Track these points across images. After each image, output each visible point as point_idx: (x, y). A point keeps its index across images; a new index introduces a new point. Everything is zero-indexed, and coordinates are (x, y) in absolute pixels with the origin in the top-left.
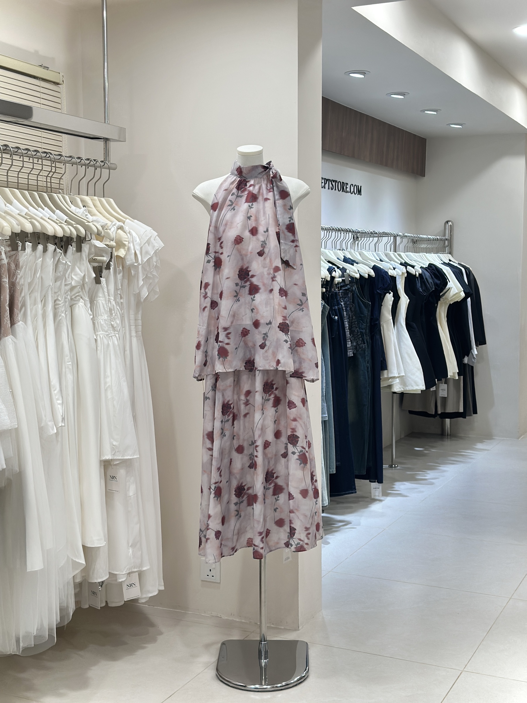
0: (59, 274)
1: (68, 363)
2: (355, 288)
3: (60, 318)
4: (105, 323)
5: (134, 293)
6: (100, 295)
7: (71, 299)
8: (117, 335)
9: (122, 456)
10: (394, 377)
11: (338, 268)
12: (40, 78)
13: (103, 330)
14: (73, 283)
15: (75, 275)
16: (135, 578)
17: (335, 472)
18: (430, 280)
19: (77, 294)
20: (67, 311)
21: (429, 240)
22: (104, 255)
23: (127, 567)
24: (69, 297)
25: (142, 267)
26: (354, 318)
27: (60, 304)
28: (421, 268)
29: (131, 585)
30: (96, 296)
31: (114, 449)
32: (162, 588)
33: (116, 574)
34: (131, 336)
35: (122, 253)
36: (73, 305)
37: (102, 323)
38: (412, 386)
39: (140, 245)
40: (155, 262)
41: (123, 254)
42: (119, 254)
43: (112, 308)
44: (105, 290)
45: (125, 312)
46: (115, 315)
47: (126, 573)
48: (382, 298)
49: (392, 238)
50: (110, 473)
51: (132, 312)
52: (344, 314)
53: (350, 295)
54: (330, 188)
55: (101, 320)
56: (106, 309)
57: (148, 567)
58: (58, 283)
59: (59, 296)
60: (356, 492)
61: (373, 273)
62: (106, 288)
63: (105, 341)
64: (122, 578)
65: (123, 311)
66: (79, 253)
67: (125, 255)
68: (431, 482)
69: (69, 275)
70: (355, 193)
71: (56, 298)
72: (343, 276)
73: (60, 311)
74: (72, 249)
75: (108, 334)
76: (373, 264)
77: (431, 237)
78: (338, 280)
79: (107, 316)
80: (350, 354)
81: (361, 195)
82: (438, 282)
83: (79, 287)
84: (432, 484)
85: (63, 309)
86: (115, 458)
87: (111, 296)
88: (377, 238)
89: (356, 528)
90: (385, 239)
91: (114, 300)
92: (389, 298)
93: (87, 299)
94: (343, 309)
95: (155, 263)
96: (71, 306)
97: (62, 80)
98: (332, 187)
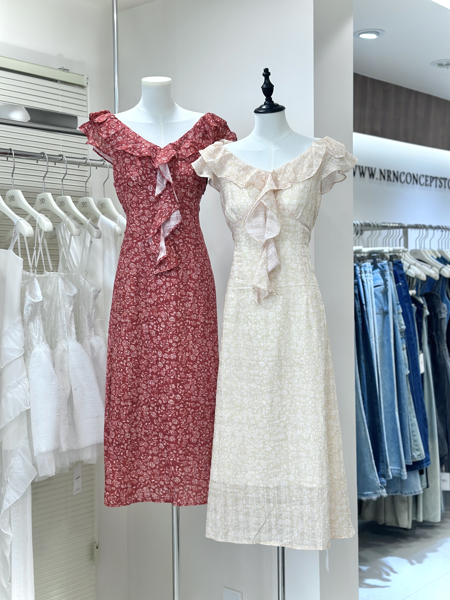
12: (59, 81)
54: (438, 186)
97: (86, 82)
98: (441, 185)
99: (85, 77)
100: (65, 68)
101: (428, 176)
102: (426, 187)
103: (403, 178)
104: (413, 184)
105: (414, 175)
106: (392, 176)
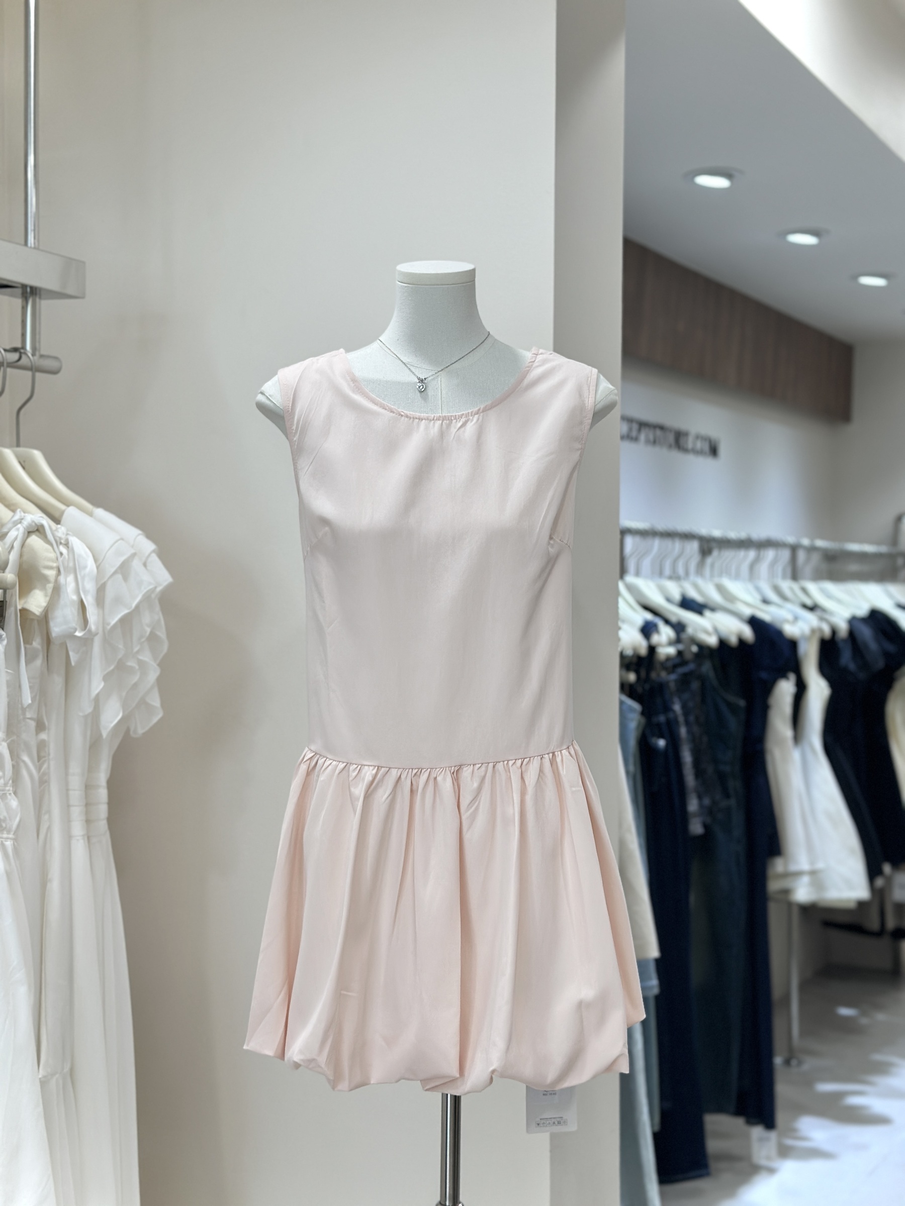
5: (82, 714)
10: (799, 874)
11: (667, 622)
18: (874, 646)
26: (705, 738)
28: (854, 617)
34: (68, 837)
35: (36, 602)
38: (839, 889)
39: (96, 579)
40: (147, 626)
41: (40, 607)
42: (28, 606)
45: (51, 767)
48: (768, 689)
49: (787, 551)
51: (76, 768)
52: (680, 733)
53: (695, 685)
60: (709, 1173)
61: (748, 633)
67: (46, 611)
72: (678, 641)
76: (748, 612)
78: (667, 651)
88: (755, 551)
90: (771, 554)
94: (678, 721)
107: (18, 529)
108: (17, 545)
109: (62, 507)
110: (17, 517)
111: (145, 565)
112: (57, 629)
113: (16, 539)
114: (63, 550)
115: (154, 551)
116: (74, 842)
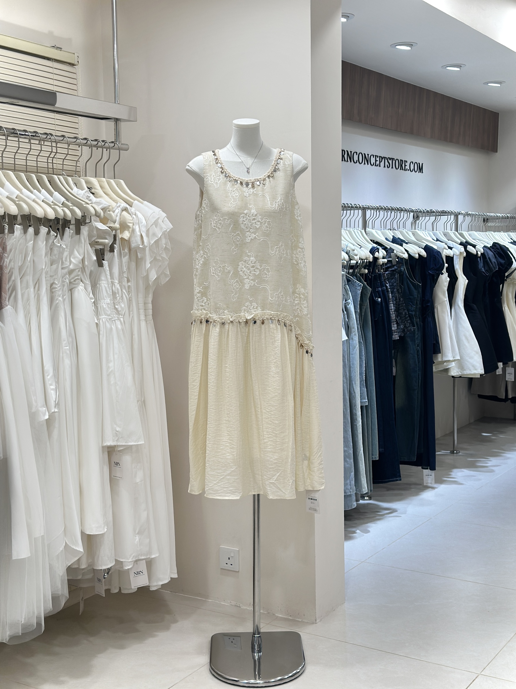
0: (54, 257)
1: (65, 348)
2: (403, 268)
3: (57, 302)
4: (108, 307)
5: (142, 276)
6: (103, 278)
7: (70, 283)
8: (122, 319)
9: (126, 443)
10: (449, 361)
11: (384, 248)
12: (53, 59)
13: (106, 314)
14: (71, 267)
15: (74, 258)
16: (143, 567)
17: (378, 459)
18: (493, 260)
19: (77, 278)
20: (65, 296)
21: (498, 218)
22: (107, 237)
23: (133, 555)
24: (67, 281)
25: (150, 249)
26: (402, 299)
27: (56, 288)
28: (485, 247)
29: (138, 573)
30: (99, 279)
31: (116, 434)
32: (175, 576)
33: (122, 562)
34: (139, 320)
35: (126, 235)
36: (72, 289)
37: (105, 307)
38: (470, 370)
39: (146, 227)
40: (164, 244)
41: (127, 237)
42: (122, 237)
43: (116, 292)
44: (108, 273)
45: (133, 295)
46: (120, 299)
47: (132, 560)
48: (434, 280)
49: (453, 217)
50: (115, 459)
51: (141, 296)
52: (389, 296)
53: (397, 276)
54: (386, 166)
55: (104, 304)
56: (109, 293)
57: (157, 555)
58: (54, 266)
59: (56, 280)
60: (400, 480)
61: (424, 253)
62: (109, 272)
63: (108, 325)
64: (129, 566)
65: (130, 294)
66: (78, 236)
67: (129, 238)
68: (492, 469)
69: (66, 258)
70: (416, 171)
71: (52, 282)
72: (388, 256)
73: (57, 295)
74: (69, 232)
75: (111, 317)
76: (425, 244)
77: (500, 215)
78: (381, 261)
79: (110, 300)
80: (396, 337)
81: (422, 172)
82: (503, 261)
83: (77, 270)
84: (492, 471)
85: (60, 293)
86: (119, 444)
87: (115, 279)
88: (435, 217)
89: (400, 516)
90: (444, 218)
91: (118, 284)
92: (444, 279)
93: (88, 283)
94: (388, 291)
95: (164, 246)
96: (71, 290)
97: (77, 60)
98: (389, 166)
99: (76, 55)
100: (57, 46)
101: (378, 156)
102: (376, 167)
103: (356, 158)
104: (365, 164)
105: (365, 154)
106: (346, 156)
107: (119, 209)
108: (119, 215)
109: (133, 201)
110: (118, 205)
111: (163, 221)
112: (133, 245)
113: (118, 212)
114: (134, 216)
115: (166, 216)
116: (141, 322)
